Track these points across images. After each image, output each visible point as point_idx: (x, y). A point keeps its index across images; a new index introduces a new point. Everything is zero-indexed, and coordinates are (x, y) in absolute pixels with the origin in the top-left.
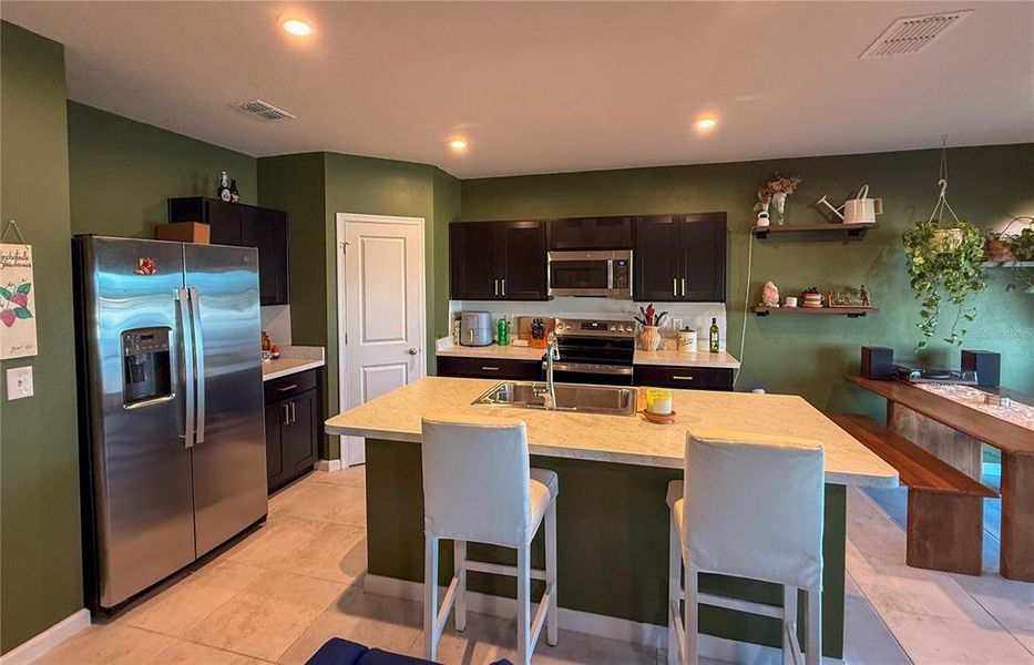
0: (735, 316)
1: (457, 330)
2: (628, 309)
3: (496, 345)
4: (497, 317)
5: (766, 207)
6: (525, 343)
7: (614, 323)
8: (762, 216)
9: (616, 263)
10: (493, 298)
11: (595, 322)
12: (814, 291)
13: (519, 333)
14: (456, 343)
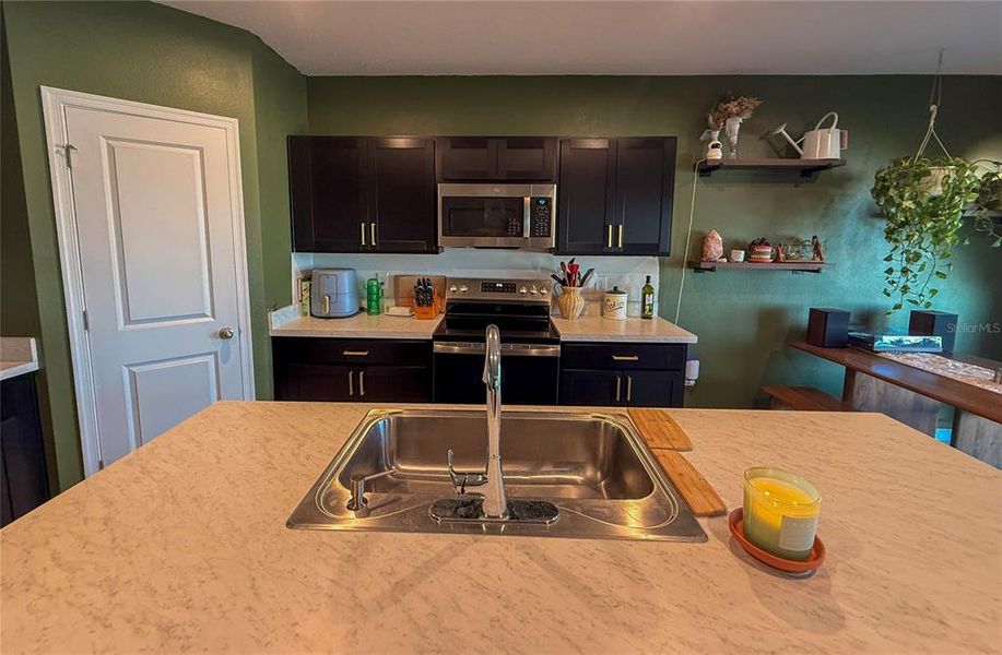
0: (670, 272)
1: (306, 295)
2: (541, 265)
3: (365, 314)
4: (366, 275)
5: (716, 134)
6: (406, 311)
7: (524, 282)
8: (713, 147)
9: (535, 201)
10: (358, 249)
11: (500, 281)
12: (763, 242)
13: (396, 297)
14: (305, 314)
